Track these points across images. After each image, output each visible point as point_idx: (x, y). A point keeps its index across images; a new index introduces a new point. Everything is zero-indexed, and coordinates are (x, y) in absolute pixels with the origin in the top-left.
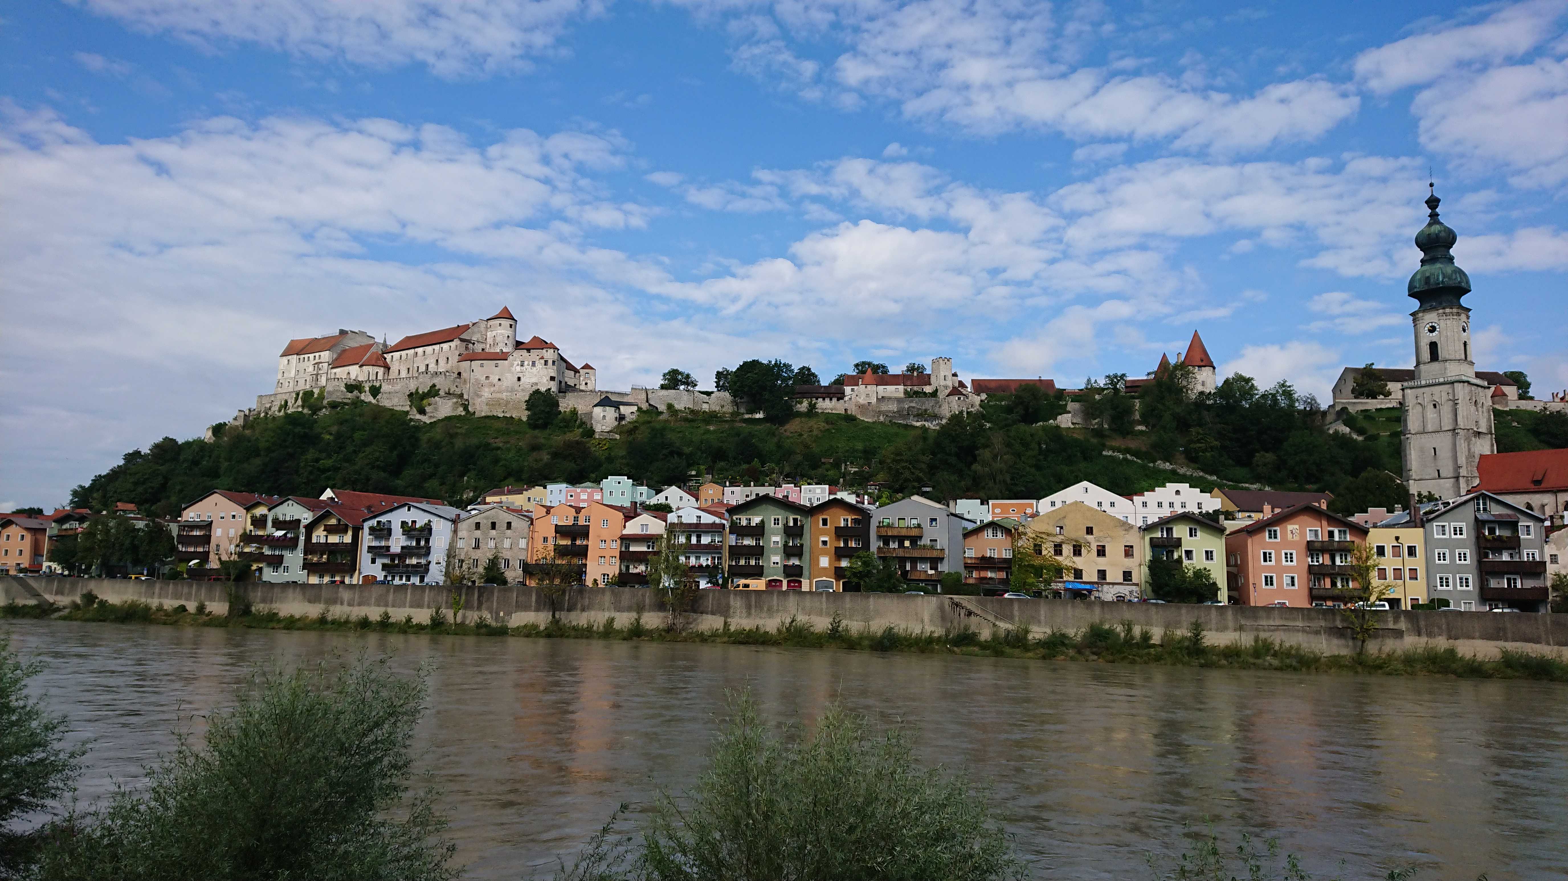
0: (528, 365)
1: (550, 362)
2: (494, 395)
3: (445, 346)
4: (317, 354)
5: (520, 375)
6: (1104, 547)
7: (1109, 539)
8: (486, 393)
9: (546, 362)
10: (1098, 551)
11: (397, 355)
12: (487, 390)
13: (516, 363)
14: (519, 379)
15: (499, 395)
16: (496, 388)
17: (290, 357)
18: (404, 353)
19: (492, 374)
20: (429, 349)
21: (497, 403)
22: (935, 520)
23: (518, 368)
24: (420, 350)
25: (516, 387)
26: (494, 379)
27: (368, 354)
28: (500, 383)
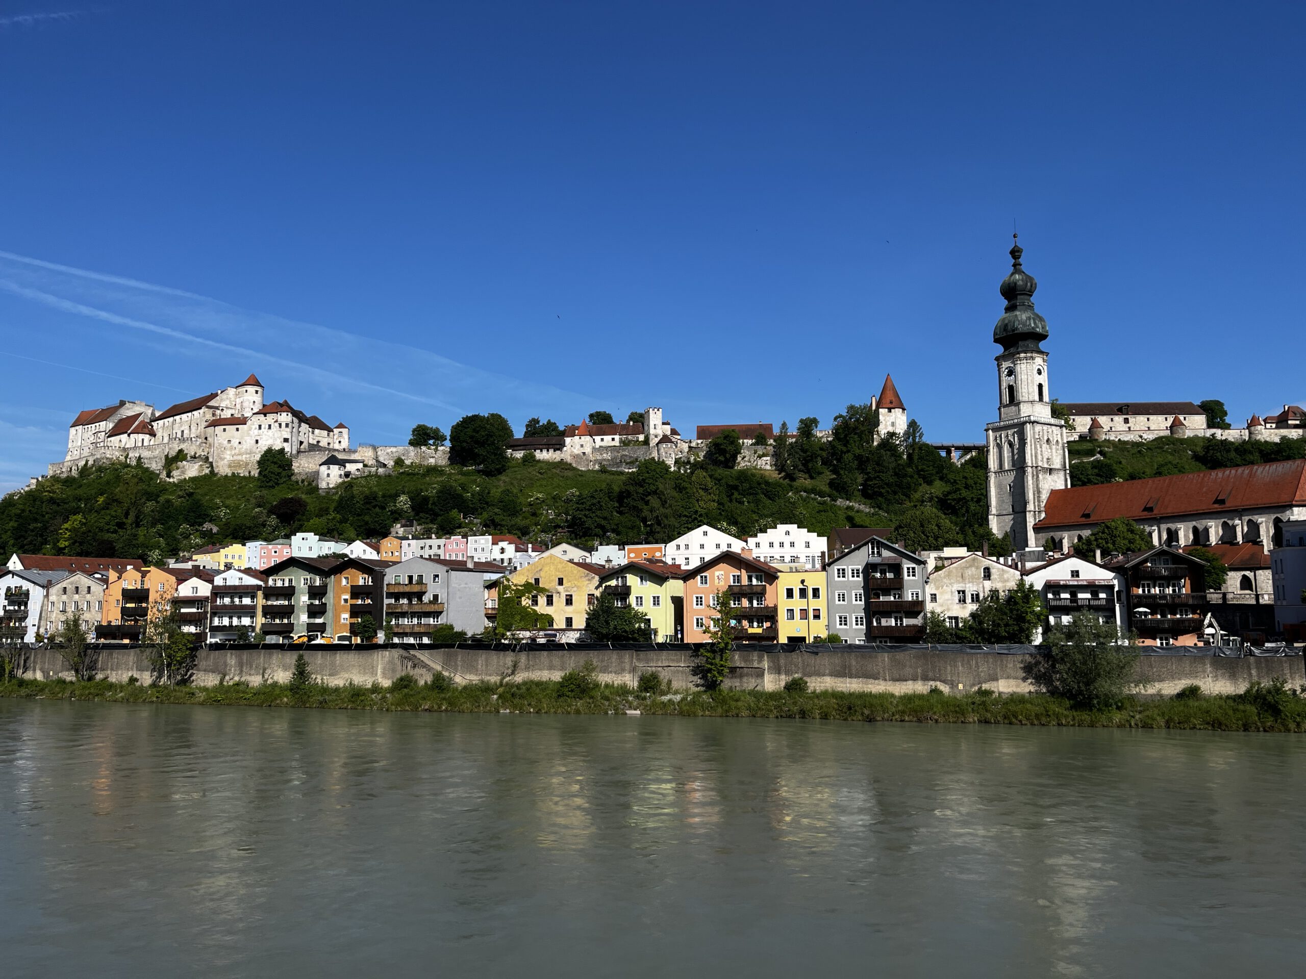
0: (265, 428)
1: (283, 425)
2: (235, 458)
3: (195, 413)
4: (97, 424)
5: (258, 438)
6: (571, 596)
7: (575, 589)
8: (228, 456)
9: (280, 425)
10: (567, 600)
11: (161, 422)
12: (228, 452)
13: (254, 427)
14: (257, 442)
15: (239, 458)
16: (237, 451)
17: (77, 428)
18: (166, 420)
19: (233, 437)
20: (184, 416)
21: (238, 464)
22: (437, 576)
23: (257, 432)
24: (177, 418)
25: (254, 450)
26: (235, 442)
27: (137, 423)
28: (240, 446)
